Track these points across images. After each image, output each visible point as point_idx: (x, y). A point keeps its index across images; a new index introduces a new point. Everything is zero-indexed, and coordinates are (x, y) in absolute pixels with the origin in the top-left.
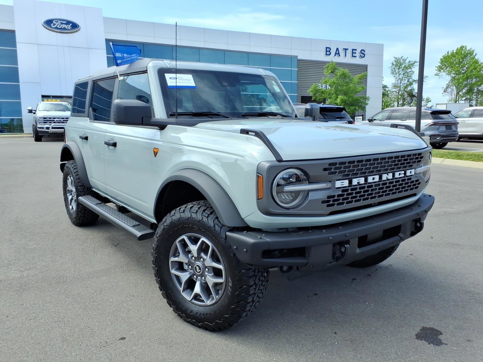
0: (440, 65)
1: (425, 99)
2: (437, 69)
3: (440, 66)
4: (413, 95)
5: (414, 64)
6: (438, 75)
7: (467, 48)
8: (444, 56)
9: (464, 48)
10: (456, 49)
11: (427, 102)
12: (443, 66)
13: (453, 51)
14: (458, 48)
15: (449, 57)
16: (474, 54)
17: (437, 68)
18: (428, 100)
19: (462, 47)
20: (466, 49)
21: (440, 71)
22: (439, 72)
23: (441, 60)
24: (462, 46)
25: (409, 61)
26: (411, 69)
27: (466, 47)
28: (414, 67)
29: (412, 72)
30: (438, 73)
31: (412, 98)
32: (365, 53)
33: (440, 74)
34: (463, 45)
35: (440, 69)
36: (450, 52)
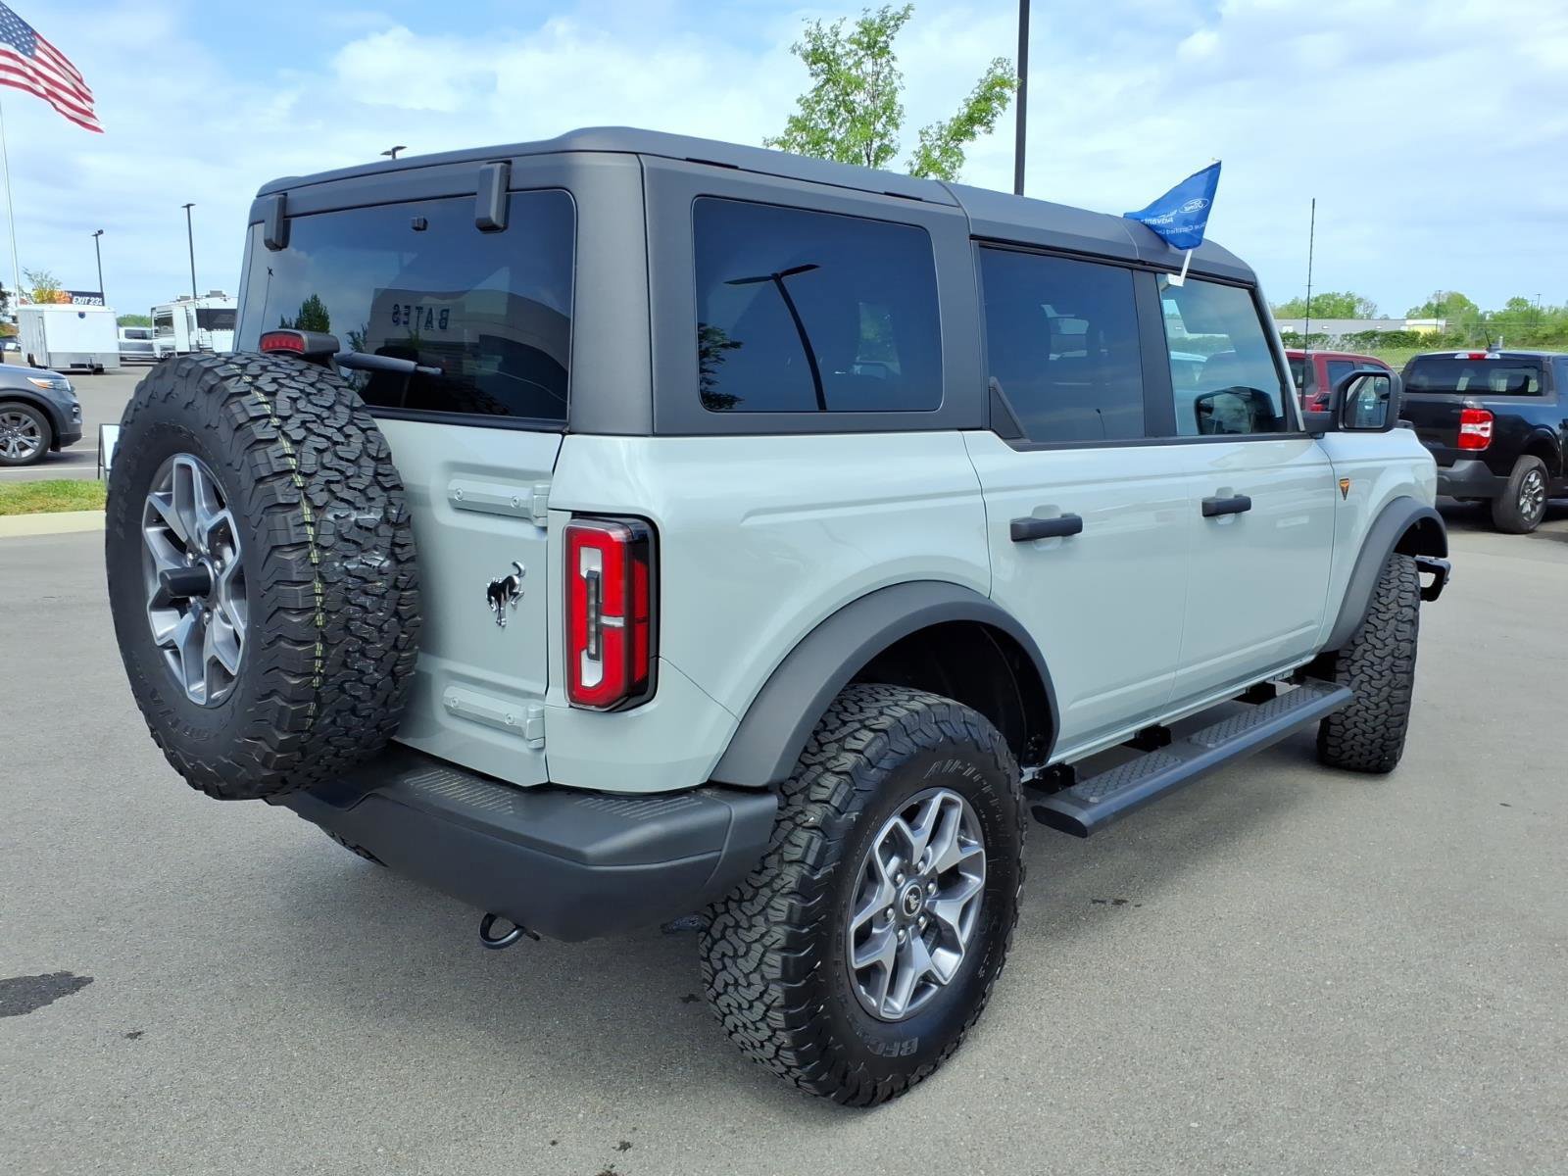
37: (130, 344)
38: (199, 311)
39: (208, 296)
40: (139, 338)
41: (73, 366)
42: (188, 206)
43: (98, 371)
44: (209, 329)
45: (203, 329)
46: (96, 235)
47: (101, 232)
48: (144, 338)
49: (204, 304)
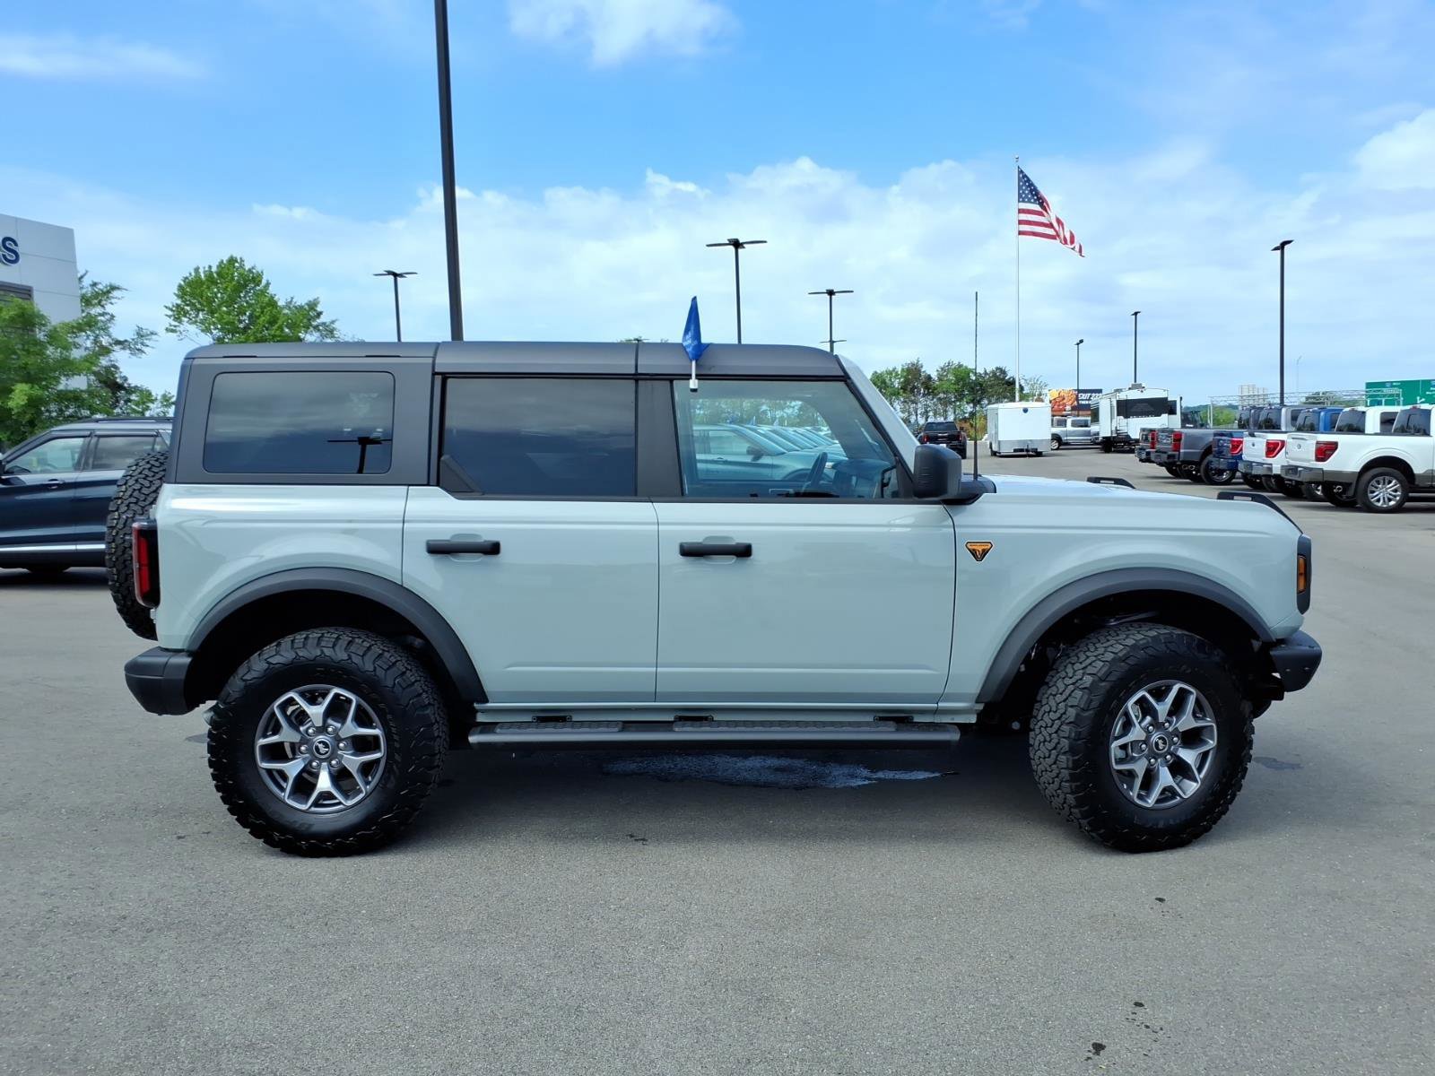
0: (179, 302)
1: (159, 398)
2: (170, 313)
3: (178, 306)
4: (117, 383)
5: (109, 292)
6: (173, 331)
7: (245, 263)
8: (186, 278)
9: (237, 264)
10: (217, 264)
11: (166, 406)
12: (188, 305)
13: (210, 267)
14: (222, 261)
15: (202, 283)
16: (264, 282)
17: (172, 310)
18: (167, 401)
19: (232, 260)
20: (242, 266)
21: (177, 319)
22: (176, 324)
23: (180, 287)
24: (232, 257)
25: (91, 283)
26: (103, 306)
27: (242, 260)
28: (111, 303)
29: (108, 317)
30: (175, 326)
31: (114, 393)
32: (19, 250)
33: (181, 328)
34: (234, 256)
35: (178, 313)
36: (201, 271)
37: (1074, 432)
38: (1118, 402)
39: (1130, 389)
40: (1082, 426)
41: (1015, 451)
42: (1136, 314)
43: (1039, 454)
44: (1127, 417)
45: (1122, 417)
46: (1078, 344)
47: (1081, 341)
48: (1086, 426)
49: (1122, 396)
